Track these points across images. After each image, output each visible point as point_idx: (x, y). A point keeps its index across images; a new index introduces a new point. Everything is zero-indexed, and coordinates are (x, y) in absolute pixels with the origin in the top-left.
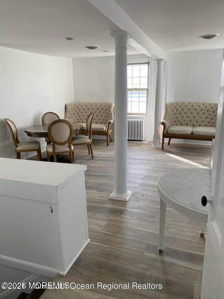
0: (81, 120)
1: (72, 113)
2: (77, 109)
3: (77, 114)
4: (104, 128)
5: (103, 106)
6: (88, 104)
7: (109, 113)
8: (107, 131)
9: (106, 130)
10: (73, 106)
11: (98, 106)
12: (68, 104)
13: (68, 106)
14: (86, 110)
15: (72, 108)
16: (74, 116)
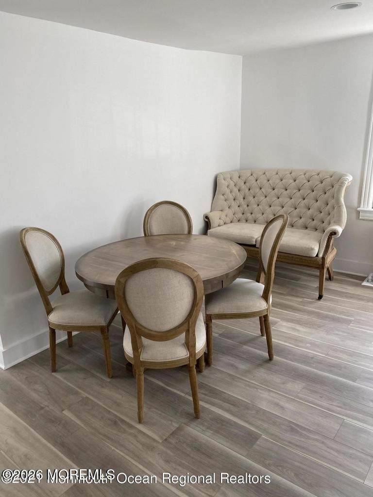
0: (252, 214)
1: (231, 197)
2: (243, 187)
3: (242, 200)
4: (312, 249)
5: (315, 181)
6: (274, 173)
7: (332, 202)
8: (323, 258)
9: (321, 255)
10: (236, 178)
11: (302, 179)
12: (221, 173)
13: (221, 181)
14: (267, 189)
15: (232, 184)
16: (234, 205)
